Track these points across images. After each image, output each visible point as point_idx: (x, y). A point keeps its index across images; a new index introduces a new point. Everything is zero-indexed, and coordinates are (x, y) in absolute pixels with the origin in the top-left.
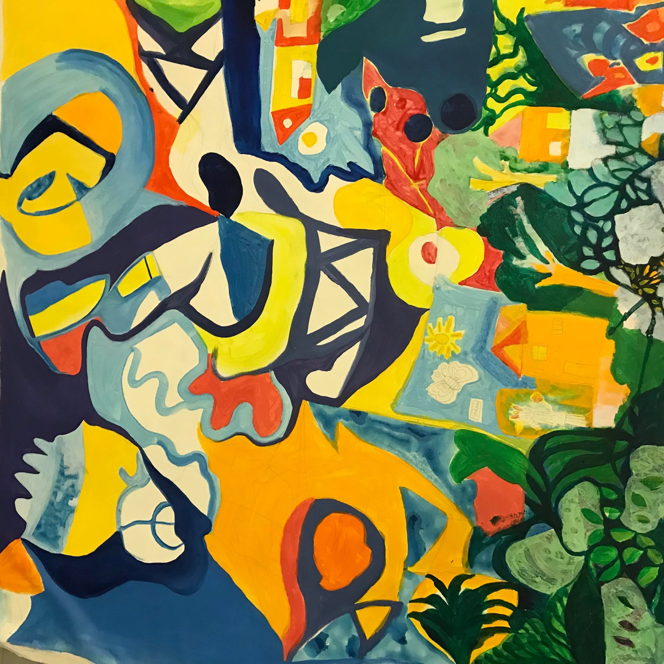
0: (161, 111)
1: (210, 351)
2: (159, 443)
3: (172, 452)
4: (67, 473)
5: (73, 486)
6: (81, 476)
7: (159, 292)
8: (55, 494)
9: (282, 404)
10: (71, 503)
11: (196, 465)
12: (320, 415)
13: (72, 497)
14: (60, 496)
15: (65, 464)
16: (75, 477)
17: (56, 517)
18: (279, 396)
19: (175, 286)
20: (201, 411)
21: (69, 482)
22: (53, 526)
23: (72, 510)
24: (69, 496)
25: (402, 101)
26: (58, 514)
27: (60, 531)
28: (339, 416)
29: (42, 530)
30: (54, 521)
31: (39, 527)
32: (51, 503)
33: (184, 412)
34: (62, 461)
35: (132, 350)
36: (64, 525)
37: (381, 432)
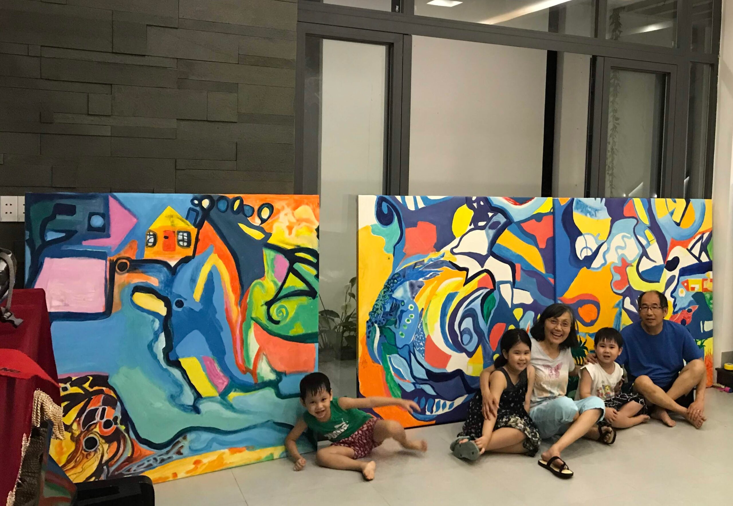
0: (689, 242)
1: (632, 264)
2: (608, 248)
3: (606, 253)
4: (596, 212)
5: (593, 215)
6: (596, 218)
7: (646, 245)
8: (590, 208)
9: (621, 289)
10: (588, 214)
11: (603, 262)
12: (620, 302)
13: (590, 215)
14: (590, 210)
15: (600, 212)
16: (596, 216)
17: (583, 208)
18: (623, 288)
19: (648, 250)
20: (617, 262)
21: (594, 214)
22: (580, 208)
23: (586, 215)
24: (590, 213)
25: (689, 318)
26: (584, 209)
27: (580, 210)
28: (620, 308)
29: (579, 203)
30: (582, 207)
31: (580, 201)
32: (587, 206)
33: (617, 256)
34: (601, 210)
35: (631, 236)
36: (582, 211)
37: (617, 321)
